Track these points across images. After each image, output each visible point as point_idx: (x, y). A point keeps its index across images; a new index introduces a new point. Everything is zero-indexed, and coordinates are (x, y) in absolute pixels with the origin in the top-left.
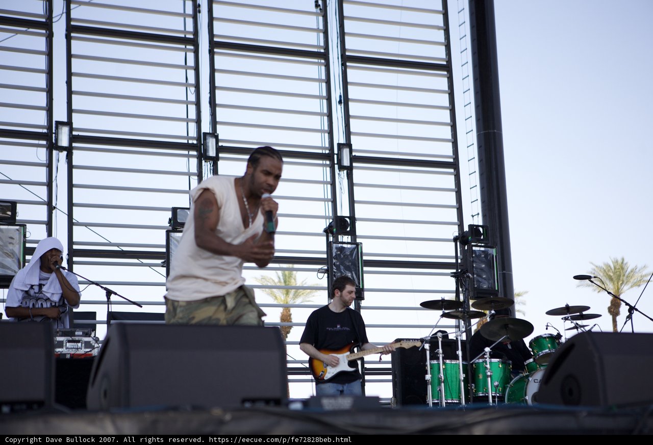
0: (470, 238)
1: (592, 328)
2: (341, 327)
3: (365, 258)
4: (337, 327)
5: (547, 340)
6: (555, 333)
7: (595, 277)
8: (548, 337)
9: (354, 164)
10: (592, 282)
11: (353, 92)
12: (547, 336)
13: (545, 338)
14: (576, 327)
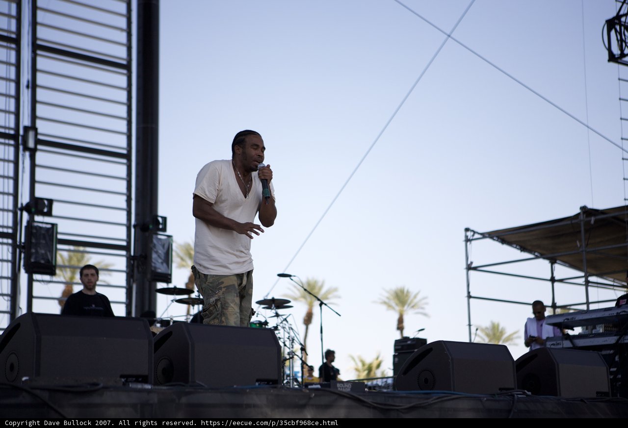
0: (151, 227)
1: (287, 317)
2: (96, 306)
3: (59, 237)
4: (92, 306)
5: (258, 325)
6: (263, 320)
7: (294, 276)
8: (258, 324)
9: (39, 147)
10: (292, 280)
11: (41, 79)
12: (258, 322)
13: (256, 324)
14: (277, 315)
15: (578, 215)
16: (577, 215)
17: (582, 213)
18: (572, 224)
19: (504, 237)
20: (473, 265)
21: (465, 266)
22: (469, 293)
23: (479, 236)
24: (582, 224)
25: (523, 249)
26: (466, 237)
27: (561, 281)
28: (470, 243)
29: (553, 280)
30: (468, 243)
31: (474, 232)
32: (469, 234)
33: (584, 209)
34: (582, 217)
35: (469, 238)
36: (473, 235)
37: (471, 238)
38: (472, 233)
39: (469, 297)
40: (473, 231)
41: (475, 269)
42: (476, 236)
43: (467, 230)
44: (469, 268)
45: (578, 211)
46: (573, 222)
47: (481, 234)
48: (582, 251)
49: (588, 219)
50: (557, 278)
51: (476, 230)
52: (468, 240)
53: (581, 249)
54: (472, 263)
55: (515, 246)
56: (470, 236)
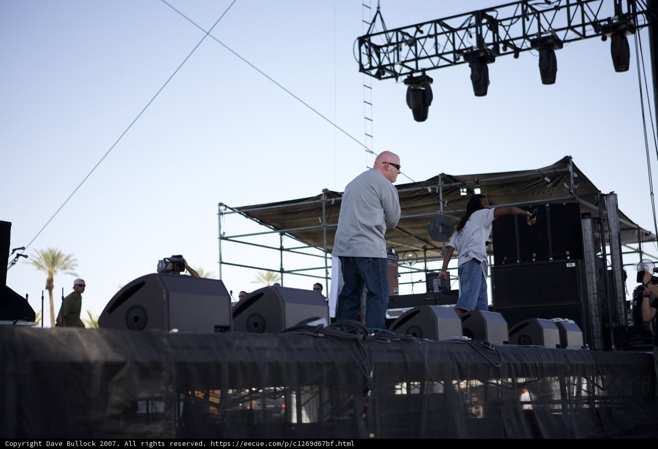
15: (321, 195)
16: (319, 197)
17: (323, 195)
18: (315, 203)
19: (250, 212)
20: (225, 236)
21: (218, 236)
22: (221, 259)
23: (232, 211)
24: (324, 203)
25: (262, 222)
26: (219, 210)
27: (288, 250)
28: (223, 216)
29: (282, 249)
30: (221, 216)
32: (222, 208)
33: (325, 191)
34: (323, 198)
35: (222, 211)
36: (225, 209)
37: (224, 212)
38: (224, 207)
39: (221, 263)
40: (226, 206)
41: (226, 239)
43: (221, 204)
44: (222, 238)
45: (321, 192)
46: (316, 201)
47: (231, 209)
48: (323, 226)
49: (330, 200)
50: (285, 248)
51: (228, 205)
52: (221, 214)
53: (322, 225)
54: (224, 233)
55: (255, 219)
56: (223, 209)
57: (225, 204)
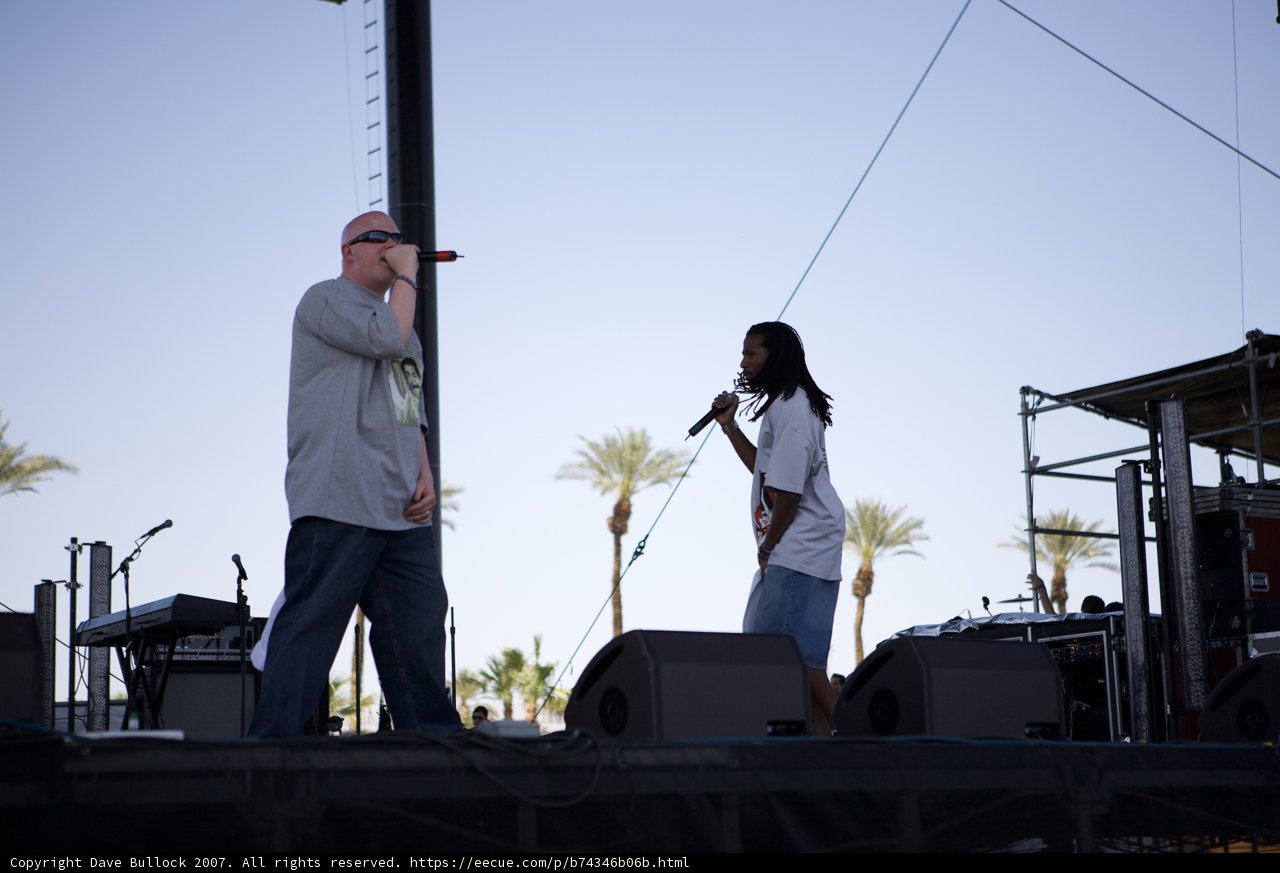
19: (1110, 401)
20: (1040, 464)
22: (1032, 521)
23: (1054, 403)
26: (1025, 404)
28: (1034, 418)
30: (1030, 418)
31: (1042, 395)
32: (1030, 399)
35: (1030, 407)
36: (1039, 403)
37: (1035, 408)
38: (1037, 397)
39: (1034, 529)
40: (1038, 392)
41: (1045, 471)
42: (1047, 402)
43: (1026, 391)
44: (1033, 469)
47: (1051, 397)
52: (1028, 413)
54: (1037, 459)
55: (1136, 420)
56: (1033, 404)
57: (1036, 388)
